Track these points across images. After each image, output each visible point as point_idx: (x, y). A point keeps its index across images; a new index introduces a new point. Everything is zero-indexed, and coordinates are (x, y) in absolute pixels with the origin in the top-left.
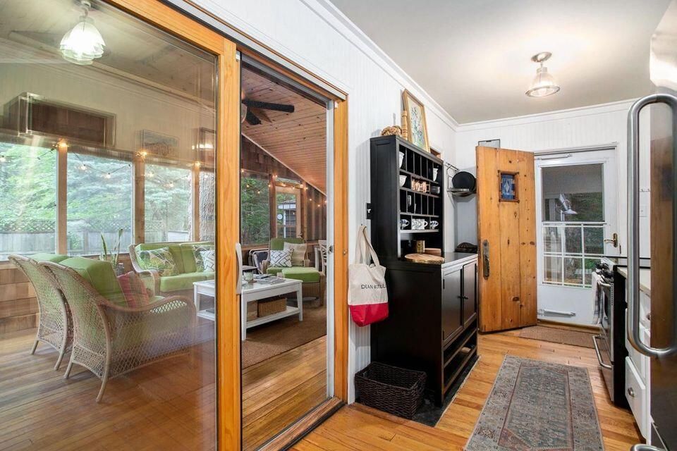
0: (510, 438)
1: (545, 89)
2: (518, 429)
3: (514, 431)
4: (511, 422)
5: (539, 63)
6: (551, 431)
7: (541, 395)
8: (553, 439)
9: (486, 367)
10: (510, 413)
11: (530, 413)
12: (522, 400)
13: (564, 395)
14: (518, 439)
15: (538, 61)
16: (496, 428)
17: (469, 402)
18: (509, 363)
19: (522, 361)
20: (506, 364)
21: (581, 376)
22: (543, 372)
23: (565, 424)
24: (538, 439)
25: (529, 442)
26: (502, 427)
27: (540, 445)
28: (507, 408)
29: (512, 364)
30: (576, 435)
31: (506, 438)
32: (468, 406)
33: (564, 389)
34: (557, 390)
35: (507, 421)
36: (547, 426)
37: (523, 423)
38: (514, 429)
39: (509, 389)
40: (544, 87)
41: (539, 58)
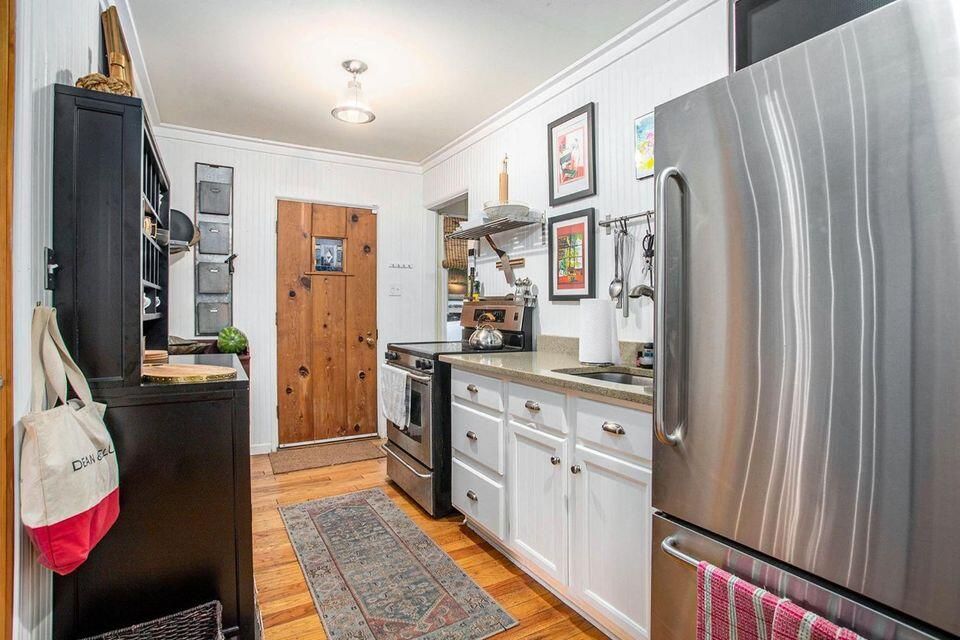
0: (386, 629)
1: (357, 112)
2: (382, 608)
3: (381, 615)
4: (367, 604)
5: (352, 74)
6: (413, 587)
7: (365, 544)
8: (424, 595)
9: (266, 539)
10: (355, 592)
11: (377, 577)
12: (350, 564)
13: (387, 532)
14: (394, 623)
15: (350, 71)
16: (359, 628)
17: (289, 611)
18: (293, 518)
19: (308, 507)
20: (290, 522)
21: (381, 499)
22: (341, 512)
23: (417, 569)
24: (413, 607)
25: (408, 617)
26: (363, 619)
27: (421, 612)
28: (346, 587)
29: (298, 517)
30: (437, 576)
31: (381, 632)
32: (292, 619)
33: (380, 524)
34: (375, 529)
35: (362, 605)
36: (405, 583)
37: (381, 596)
38: (378, 612)
39: (324, 558)
40: (356, 109)
41: (353, 66)
